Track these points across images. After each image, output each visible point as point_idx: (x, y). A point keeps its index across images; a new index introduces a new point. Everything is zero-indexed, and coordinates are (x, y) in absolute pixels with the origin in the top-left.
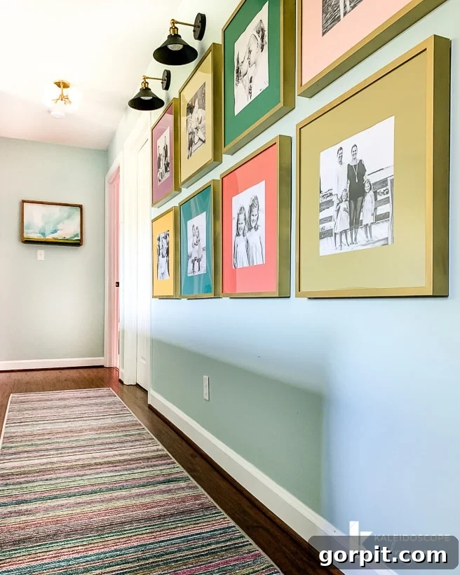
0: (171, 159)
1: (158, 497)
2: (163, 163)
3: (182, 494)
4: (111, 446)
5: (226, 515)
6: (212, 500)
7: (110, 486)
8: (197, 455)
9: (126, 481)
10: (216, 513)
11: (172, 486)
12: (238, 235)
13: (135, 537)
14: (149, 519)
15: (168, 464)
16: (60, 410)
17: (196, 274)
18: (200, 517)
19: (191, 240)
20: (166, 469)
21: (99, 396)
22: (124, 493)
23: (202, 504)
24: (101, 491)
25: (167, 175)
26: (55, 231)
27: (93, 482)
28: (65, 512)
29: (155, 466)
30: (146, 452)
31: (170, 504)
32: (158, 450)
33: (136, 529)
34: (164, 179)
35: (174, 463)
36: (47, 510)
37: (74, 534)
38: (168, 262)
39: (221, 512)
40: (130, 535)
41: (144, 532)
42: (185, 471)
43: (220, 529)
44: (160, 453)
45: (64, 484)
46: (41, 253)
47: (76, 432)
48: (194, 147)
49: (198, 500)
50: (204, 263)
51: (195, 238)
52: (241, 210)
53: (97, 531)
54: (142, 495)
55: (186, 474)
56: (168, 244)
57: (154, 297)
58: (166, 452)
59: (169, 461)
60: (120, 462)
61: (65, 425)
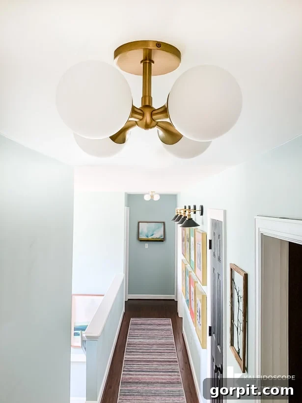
1: (167, 377)
3: (175, 377)
4: (160, 354)
6: (182, 381)
9: (160, 369)
11: (173, 374)
14: (162, 383)
15: (175, 365)
16: (147, 331)
21: (164, 325)
22: (158, 373)
26: (152, 235)
28: (141, 376)
29: (171, 365)
30: (171, 359)
31: (169, 380)
32: (175, 359)
37: (141, 383)
39: (182, 385)
40: (155, 386)
46: (147, 245)
47: (150, 345)
49: (178, 380)
53: (147, 384)
55: (179, 370)
58: (177, 360)
60: (161, 361)
61: (148, 341)
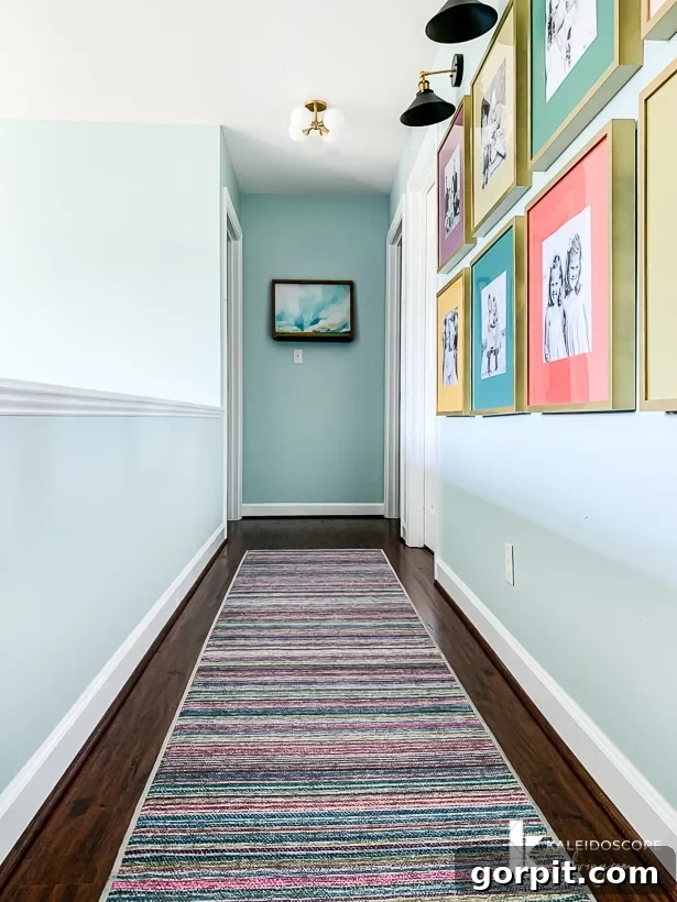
0: (461, 194)
1: (413, 735)
2: (451, 202)
3: (454, 735)
4: (362, 641)
5: (520, 784)
6: (502, 754)
7: (345, 706)
8: (495, 670)
9: (372, 700)
10: (504, 777)
11: (441, 718)
12: (551, 304)
13: (364, 797)
14: (394, 770)
15: (443, 681)
16: (305, 578)
17: (492, 375)
18: (476, 779)
19: (486, 320)
20: (438, 689)
21: (363, 562)
22: (364, 720)
23: (483, 757)
24: (331, 712)
25: (456, 220)
26: (316, 321)
27: (323, 695)
28: (272, 738)
29: (422, 681)
30: (413, 657)
31: (431, 750)
32: (431, 656)
33: (367, 783)
34: (453, 227)
35: (452, 680)
36: (247, 730)
37: (276, 776)
38: (456, 357)
39: (512, 777)
40: (357, 792)
41: (379, 790)
42: (467, 696)
43: (506, 808)
44: (434, 661)
45: (282, 694)
46: (299, 354)
47: (317, 613)
48: (491, 168)
49: (477, 749)
50: (502, 356)
51: (492, 315)
52: (555, 261)
53: (311, 776)
54: (390, 728)
55: (468, 701)
56: (456, 329)
57: (438, 414)
58: (444, 660)
59: (445, 676)
60: (370, 667)
61: (307, 602)
